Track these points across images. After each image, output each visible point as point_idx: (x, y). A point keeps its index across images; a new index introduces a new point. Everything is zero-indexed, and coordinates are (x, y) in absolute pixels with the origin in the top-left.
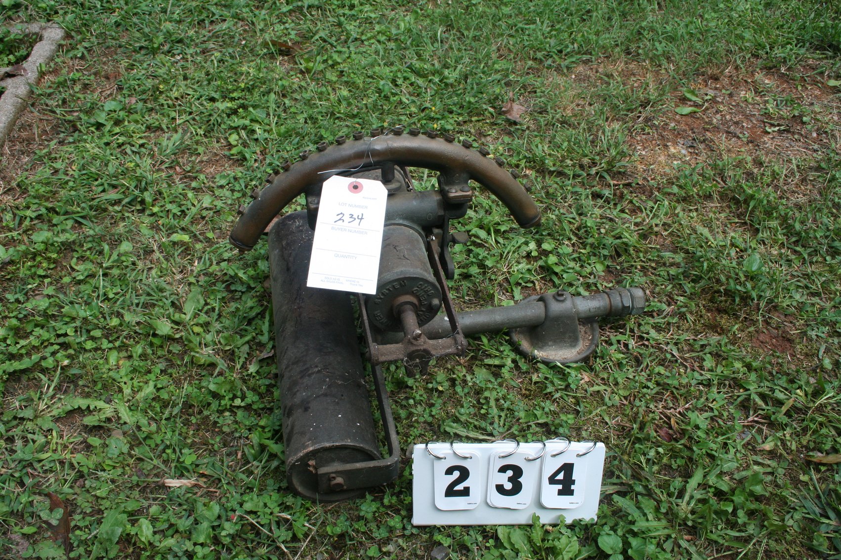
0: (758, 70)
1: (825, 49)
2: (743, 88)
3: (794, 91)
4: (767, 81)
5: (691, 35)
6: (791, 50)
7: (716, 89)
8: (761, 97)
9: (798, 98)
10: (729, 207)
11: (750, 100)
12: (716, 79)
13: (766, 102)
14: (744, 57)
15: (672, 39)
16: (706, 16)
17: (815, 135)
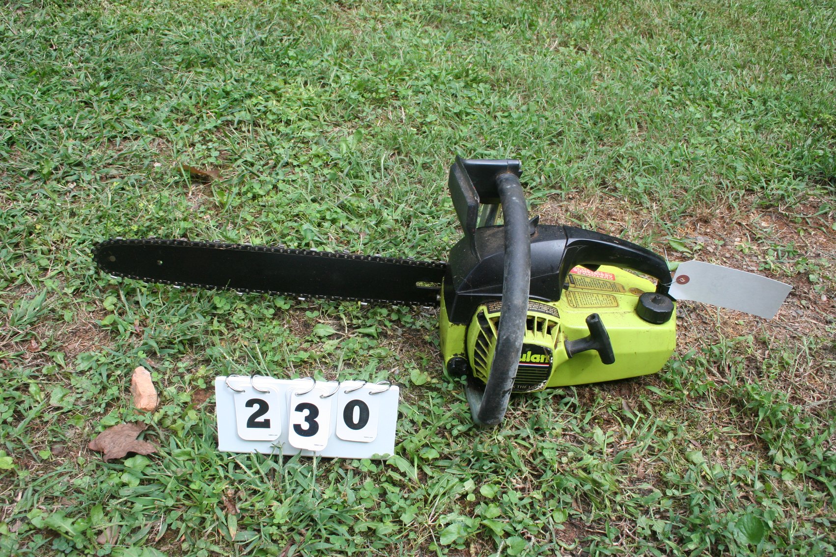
0: (753, 210)
1: (825, 183)
2: (737, 233)
3: (796, 237)
4: (764, 224)
5: (677, 164)
6: (789, 184)
7: (706, 234)
8: (759, 245)
9: (801, 247)
10: (729, 413)
11: (747, 251)
12: (706, 221)
13: (765, 253)
14: (737, 194)
15: (654, 171)
16: (692, 141)
17: (824, 298)
